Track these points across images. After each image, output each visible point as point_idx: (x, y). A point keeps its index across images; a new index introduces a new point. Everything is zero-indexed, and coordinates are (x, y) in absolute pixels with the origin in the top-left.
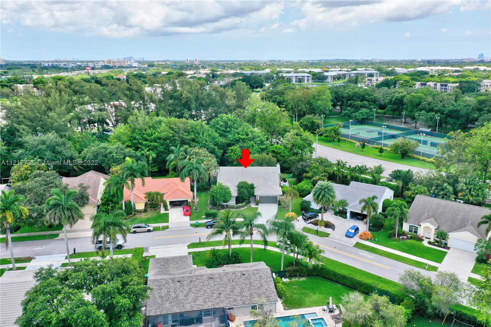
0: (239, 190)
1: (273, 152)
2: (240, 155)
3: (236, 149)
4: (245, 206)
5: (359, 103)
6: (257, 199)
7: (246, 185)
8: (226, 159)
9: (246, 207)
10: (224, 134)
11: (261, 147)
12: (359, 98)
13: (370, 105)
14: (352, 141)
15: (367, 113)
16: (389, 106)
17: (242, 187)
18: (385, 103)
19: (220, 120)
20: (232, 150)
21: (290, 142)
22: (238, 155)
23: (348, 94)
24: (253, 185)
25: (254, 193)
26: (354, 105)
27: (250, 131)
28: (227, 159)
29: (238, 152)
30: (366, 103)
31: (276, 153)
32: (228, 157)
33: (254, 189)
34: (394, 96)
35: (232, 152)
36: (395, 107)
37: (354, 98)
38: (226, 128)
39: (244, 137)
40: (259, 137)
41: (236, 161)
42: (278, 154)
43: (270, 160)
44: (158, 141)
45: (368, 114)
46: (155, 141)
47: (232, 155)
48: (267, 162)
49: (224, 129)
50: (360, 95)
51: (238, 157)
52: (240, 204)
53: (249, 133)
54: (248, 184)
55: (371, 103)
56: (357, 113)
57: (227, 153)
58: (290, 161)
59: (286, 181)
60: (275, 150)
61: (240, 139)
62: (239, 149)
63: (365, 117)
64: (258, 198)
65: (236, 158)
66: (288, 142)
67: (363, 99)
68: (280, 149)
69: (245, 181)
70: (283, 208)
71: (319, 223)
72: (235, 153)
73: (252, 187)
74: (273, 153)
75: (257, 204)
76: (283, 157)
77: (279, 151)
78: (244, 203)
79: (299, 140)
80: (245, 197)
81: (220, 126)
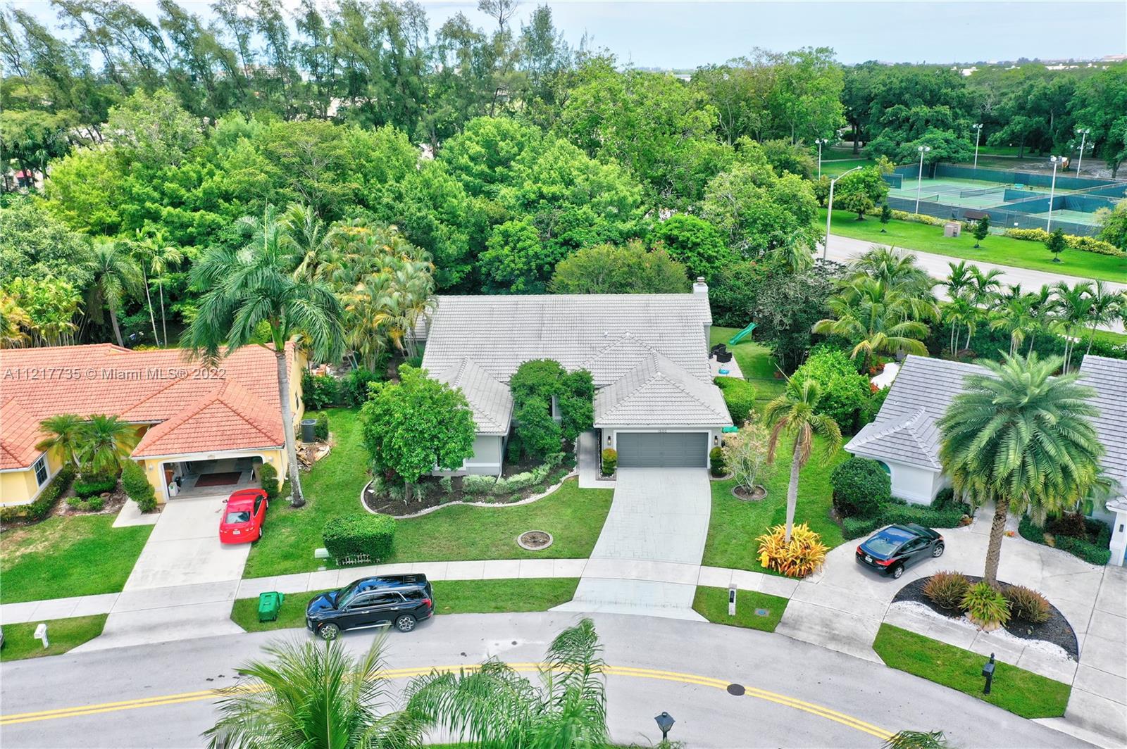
0: (519, 404)
1: (671, 240)
2: (536, 255)
3: (523, 229)
4: (546, 482)
5: (924, 111)
6: (605, 446)
7: (553, 379)
8: (484, 270)
9: (553, 489)
10: (487, 187)
11: (620, 225)
12: (921, 96)
13: (956, 117)
14: (924, 217)
15: (947, 141)
16: (1017, 118)
17: (532, 390)
18: (1003, 109)
19: (470, 139)
20: (506, 235)
21: (729, 208)
22: (531, 253)
23: (885, 85)
24: (589, 380)
25: (590, 418)
26: (907, 119)
27: (579, 169)
28: (488, 274)
29: (529, 242)
30: (945, 109)
31: (683, 245)
32: (490, 263)
33: (590, 399)
34: (1032, 86)
35: (506, 243)
36: (1037, 122)
37: (907, 96)
38: (491, 167)
39: (555, 189)
40: (610, 188)
41: (522, 279)
42: (691, 249)
43: (659, 270)
44: (224, 205)
45: (952, 146)
46: (212, 207)
47: (507, 256)
48: (649, 279)
49: (483, 167)
50: (925, 88)
51: (528, 263)
52: (524, 476)
53: (575, 173)
54: (562, 373)
55: (958, 111)
56: (915, 141)
57: (486, 249)
58: (737, 276)
59: (730, 355)
60: (675, 232)
61: (542, 196)
62: (533, 231)
63: (945, 154)
64: (611, 445)
65: (520, 266)
66: (721, 210)
67: (933, 99)
68: (695, 229)
69: (548, 361)
70: (739, 491)
71: (967, 600)
72: (520, 245)
73: (583, 388)
74: (670, 245)
75: (608, 471)
76: (710, 259)
77: (693, 238)
78: (543, 471)
79: (764, 203)
80: (548, 440)
81: (472, 159)
